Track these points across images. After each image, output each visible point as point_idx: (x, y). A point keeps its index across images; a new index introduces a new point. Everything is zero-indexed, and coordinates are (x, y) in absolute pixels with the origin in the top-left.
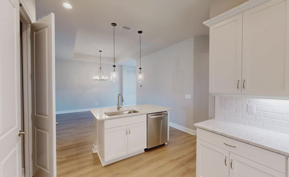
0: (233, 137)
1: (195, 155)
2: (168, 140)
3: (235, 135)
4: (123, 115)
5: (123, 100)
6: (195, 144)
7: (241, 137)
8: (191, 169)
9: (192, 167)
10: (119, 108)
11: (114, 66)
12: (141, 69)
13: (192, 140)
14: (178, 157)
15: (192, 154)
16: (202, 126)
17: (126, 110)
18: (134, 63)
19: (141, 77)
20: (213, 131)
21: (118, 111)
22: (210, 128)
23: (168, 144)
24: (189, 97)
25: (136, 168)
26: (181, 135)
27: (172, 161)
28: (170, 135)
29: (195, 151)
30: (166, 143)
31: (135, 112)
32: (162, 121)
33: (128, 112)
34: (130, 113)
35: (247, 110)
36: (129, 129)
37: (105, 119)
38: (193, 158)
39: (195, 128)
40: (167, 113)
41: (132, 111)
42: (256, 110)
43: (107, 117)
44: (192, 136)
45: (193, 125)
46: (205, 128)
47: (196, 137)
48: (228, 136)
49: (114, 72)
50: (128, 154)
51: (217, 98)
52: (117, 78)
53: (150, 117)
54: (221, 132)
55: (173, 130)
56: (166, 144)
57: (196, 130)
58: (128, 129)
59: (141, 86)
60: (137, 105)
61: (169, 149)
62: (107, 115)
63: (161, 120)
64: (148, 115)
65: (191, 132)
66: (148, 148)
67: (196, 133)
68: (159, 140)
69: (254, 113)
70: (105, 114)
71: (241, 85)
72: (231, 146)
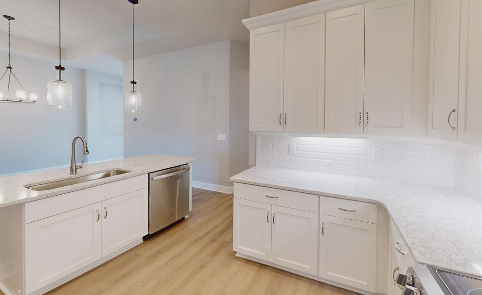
0: (275, 186)
1: (232, 221)
2: (190, 209)
3: (277, 184)
4: (87, 184)
5: (87, 151)
6: (231, 205)
7: (283, 185)
8: (226, 241)
9: (227, 239)
10: (73, 170)
11: (60, 68)
12: (135, 83)
13: (226, 202)
14: (205, 231)
15: (227, 222)
16: (240, 179)
17: (98, 170)
18: (118, 68)
19: (134, 100)
20: (254, 183)
21: (73, 176)
22: (250, 179)
23: (191, 216)
24: (222, 137)
25: (124, 276)
26: (211, 198)
27: (196, 240)
28: (193, 202)
29: (232, 215)
30: (186, 215)
31: (119, 172)
32: (179, 181)
33: (101, 175)
34: (108, 175)
35: (289, 151)
36: (105, 208)
37: (25, 201)
38: (230, 226)
39: (231, 184)
40: (187, 167)
41: (112, 173)
42: (296, 150)
43: (35, 194)
44: (228, 195)
45: (229, 179)
46: (245, 181)
47: (233, 196)
48: (270, 186)
49: (60, 84)
50: (102, 256)
51: (258, 138)
52: (70, 98)
53: (155, 178)
54: (263, 183)
55: (199, 193)
56: (186, 217)
57: (233, 186)
58: (103, 209)
59: (135, 120)
60: (124, 158)
61: (192, 225)
62: (33, 189)
63: (179, 179)
64: (151, 175)
65: (225, 190)
66: (151, 234)
67: (233, 190)
68: (173, 215)
69: (294, 154)
70: (29, 188)
71: (283, 120)
72: (273, 198)
